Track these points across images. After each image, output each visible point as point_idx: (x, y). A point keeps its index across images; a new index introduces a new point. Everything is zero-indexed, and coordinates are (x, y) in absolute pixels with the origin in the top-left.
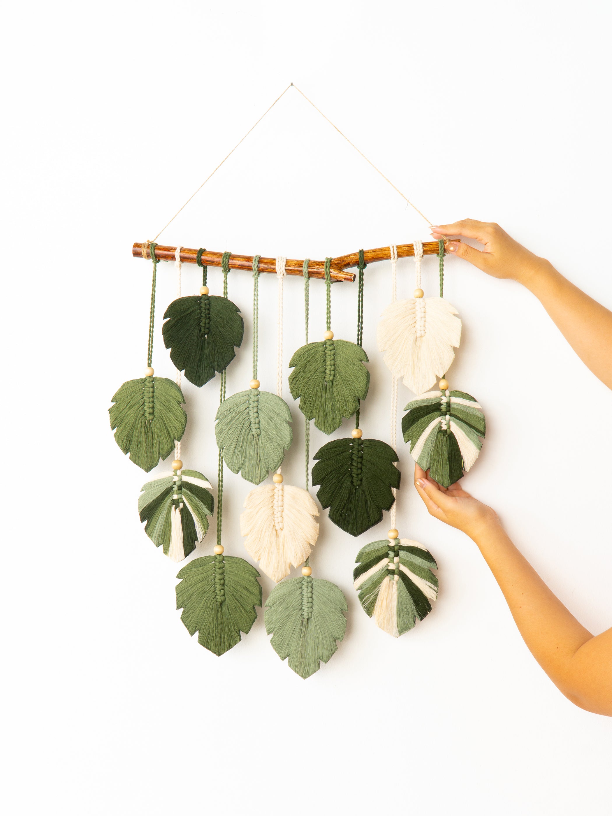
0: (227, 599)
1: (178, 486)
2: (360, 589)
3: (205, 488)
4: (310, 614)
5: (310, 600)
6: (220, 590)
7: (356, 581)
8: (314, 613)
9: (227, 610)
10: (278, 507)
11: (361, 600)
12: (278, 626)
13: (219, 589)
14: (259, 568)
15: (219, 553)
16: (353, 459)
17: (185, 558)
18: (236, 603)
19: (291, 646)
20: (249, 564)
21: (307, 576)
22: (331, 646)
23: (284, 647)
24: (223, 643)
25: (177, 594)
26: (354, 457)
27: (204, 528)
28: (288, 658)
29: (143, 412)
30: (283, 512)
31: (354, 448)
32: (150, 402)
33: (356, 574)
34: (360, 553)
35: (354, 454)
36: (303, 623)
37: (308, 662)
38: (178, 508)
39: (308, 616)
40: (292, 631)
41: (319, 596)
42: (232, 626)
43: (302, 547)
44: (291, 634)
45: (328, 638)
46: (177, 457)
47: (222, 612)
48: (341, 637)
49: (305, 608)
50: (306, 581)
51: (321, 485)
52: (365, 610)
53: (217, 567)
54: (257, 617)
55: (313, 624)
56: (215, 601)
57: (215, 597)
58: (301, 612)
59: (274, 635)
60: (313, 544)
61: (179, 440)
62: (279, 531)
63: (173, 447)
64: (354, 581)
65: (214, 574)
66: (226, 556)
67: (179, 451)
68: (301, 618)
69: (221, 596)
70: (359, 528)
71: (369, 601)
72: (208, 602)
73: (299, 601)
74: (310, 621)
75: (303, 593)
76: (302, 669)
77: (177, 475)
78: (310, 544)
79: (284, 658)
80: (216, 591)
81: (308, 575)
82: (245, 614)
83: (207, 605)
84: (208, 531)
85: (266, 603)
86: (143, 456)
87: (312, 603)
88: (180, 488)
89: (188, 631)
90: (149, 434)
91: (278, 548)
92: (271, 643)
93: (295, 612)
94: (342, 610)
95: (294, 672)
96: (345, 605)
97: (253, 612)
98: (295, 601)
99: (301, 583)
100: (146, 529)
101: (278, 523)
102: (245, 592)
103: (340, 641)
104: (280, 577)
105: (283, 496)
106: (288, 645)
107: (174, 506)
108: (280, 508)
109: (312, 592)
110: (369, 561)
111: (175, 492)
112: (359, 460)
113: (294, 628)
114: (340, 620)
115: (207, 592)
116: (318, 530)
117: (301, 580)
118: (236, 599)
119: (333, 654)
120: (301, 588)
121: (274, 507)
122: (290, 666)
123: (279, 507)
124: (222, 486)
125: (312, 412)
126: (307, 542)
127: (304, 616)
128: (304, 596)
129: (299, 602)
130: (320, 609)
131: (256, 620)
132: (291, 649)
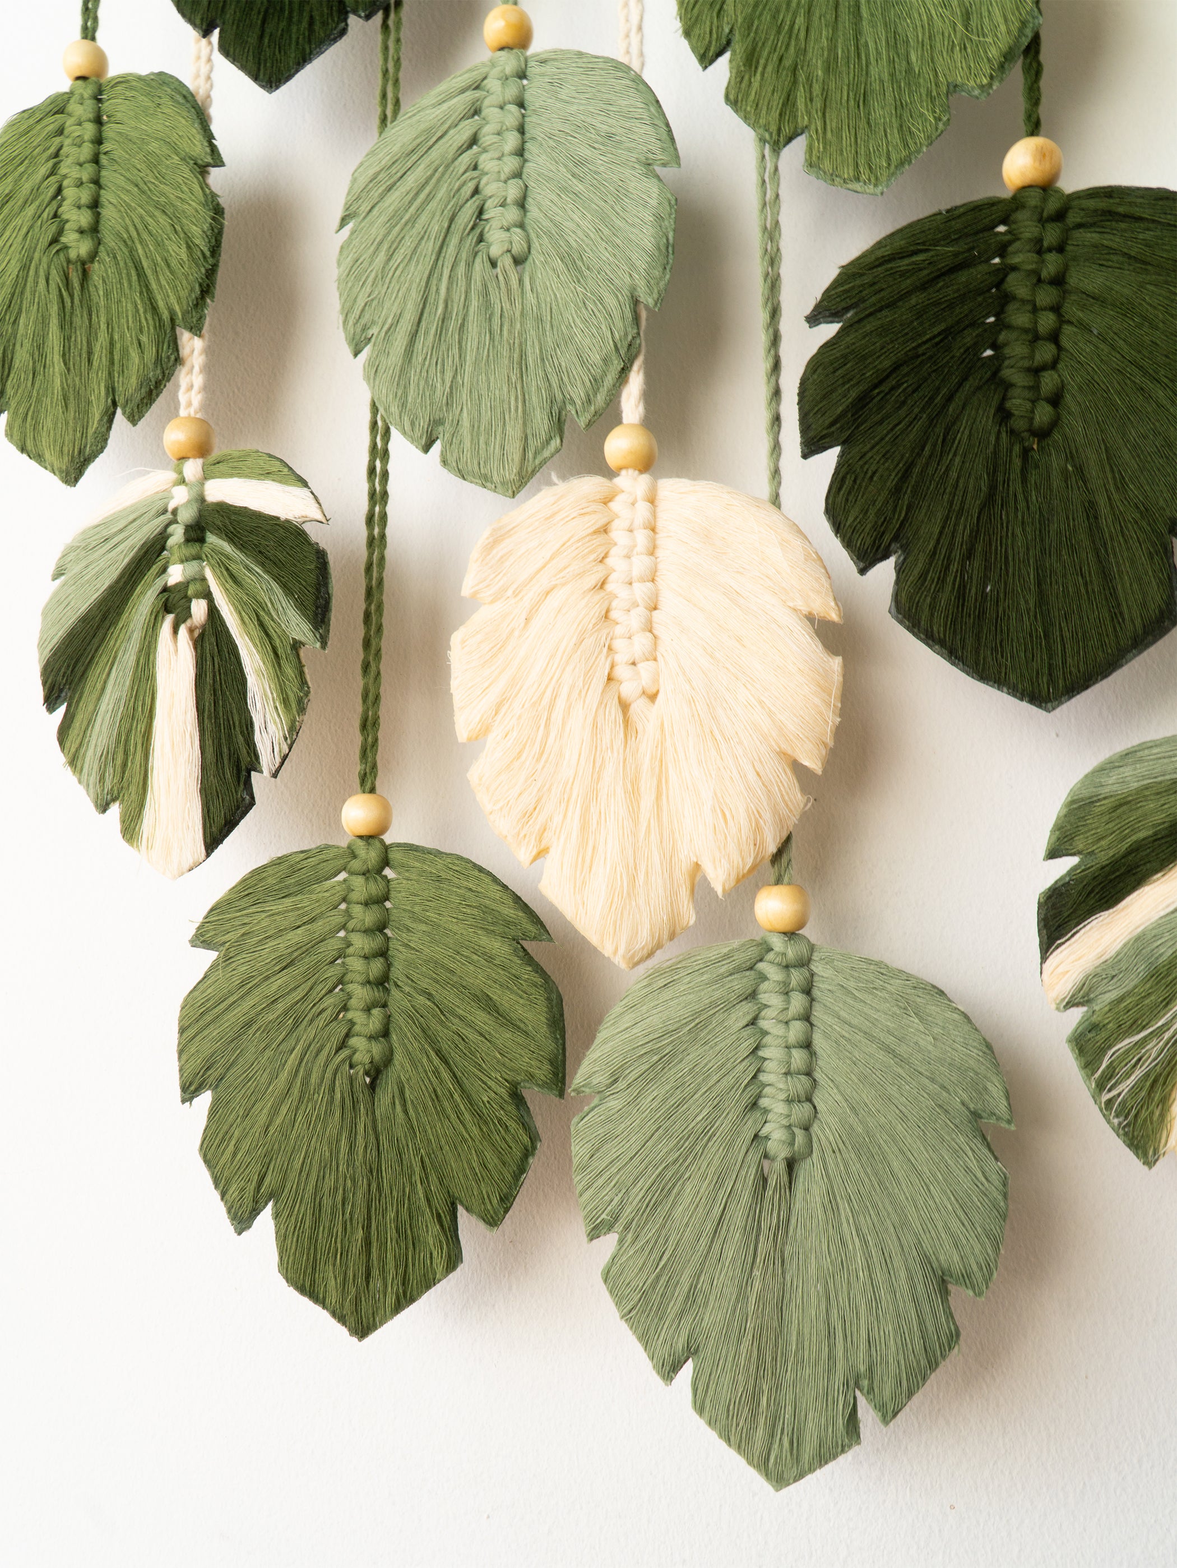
0: (398, 1057)
1: (189, 528)
2: (1077, 1005)
3: (290, 517)
4: (800, 1135)
5: (799, 1057)
6: (368, 1010)
7: (1057, 957)
8: (823, 1130)
9: (399, 1108)
10: (631, 584)
11: (1089, 1065)
12: (637, 1193)
13: (362, 1005)
14: (543, 897)
15: (363, 832)
16: (1007, 298)
17: (208, 855)
18: (436, 1072)
19: (706, 1304)
20: (495, 880)
21: (785, 933)
22: (921, 1322)
23: (673, 1308)
24: (375, 1272)
25: (182, 1031)
26: (1018, 285)
27: (285, 701)
28: (688, 1369)
29: (53, 229)
30: (655, 609)
31: (1018, 239)
32: (82, 183)
33: (1054, 916)
34: (1073, 802)
35: (1014, 268)
36: (765, 1180)
37: (790, 1396)
38: (184, 621)
39: (792, 1143)
40: (710, 1227)
41: (848, 1040)
42: (419, 1185)
43: (752, 777)
44: (704, 1242)
45: (903, 1274)
46: (189, 404)
47: (377, 1113)
48: (978, 1275)
49: (774, 1103)
50: (778, 960)
51: (843, 443)
52: (1116, 1121)
53: (354, 896)
54: (534, 1148)
55: (816, 1190)
56: (343, 1061)
57: (342, 1045)
58: (755, 1122)
59: (621, 1241)
60: (813, 763)
61: (196, 329)
62: (639, 707)
63: (168, 358)
64: (1044, 958)
65: (342, 934)
66: (399, 845)
67: (198, 380)
68: (754, 1157)
69: (371, 1038)
70: (1064, 662)
71: (1138, 1073)
72: (311, 1070)
73: (741, 1067)
74: (803, 1171)
75: (763, 1024)
76: (760, 1433)
77: (183, 481)
78: (798, 769)
79: (669, 1370)
80: (350, 1015)
81: (787, 928)
82: (475, 1131)
83: (306, 1082)
84: (309, 720)
85: (578, 1075)
86: (52, 415)
87: (809, 1074)
88: (196, 533)
89: (222, 1204)
90: (79, 320)
91: (633, 793)
92: (605, 1281)
93: (724, 1125)
94: (976, 1115)
95: (722, 1444)
96: (996, 1091)
97: (512, 1125)
98: (720, 1068)
99: (751, 968)
100: (63, 733)
101: (634, 664)
102: (481, 1018)
103: (971, 1293)
104: (644, 939)
105: (653, 530)
106: (691, 1296)
107: (170, 618)
108: (641, 591)
109: (806, 1017)
110: (1124, 846)
111: (176, 557)
112: (1046, 296)
113: (717, 1211)
114: (968, 1170)
115: (310, 1016)
116: (836, 690)
117: (753, 952)
118: (438, 1053)
119: (933, 1365)
120: (752, 995)
121: (609, 587)
122: (700, 1408)
123: (636, 585)
124: (384, 517)
125: (788, 101)
126: (783, 755)
127: (772, 1146)
128: (768, 1039)
129: (744, 1071)
130: (853, 1109)
131: (531, 1160)
132: (706, 1318)
